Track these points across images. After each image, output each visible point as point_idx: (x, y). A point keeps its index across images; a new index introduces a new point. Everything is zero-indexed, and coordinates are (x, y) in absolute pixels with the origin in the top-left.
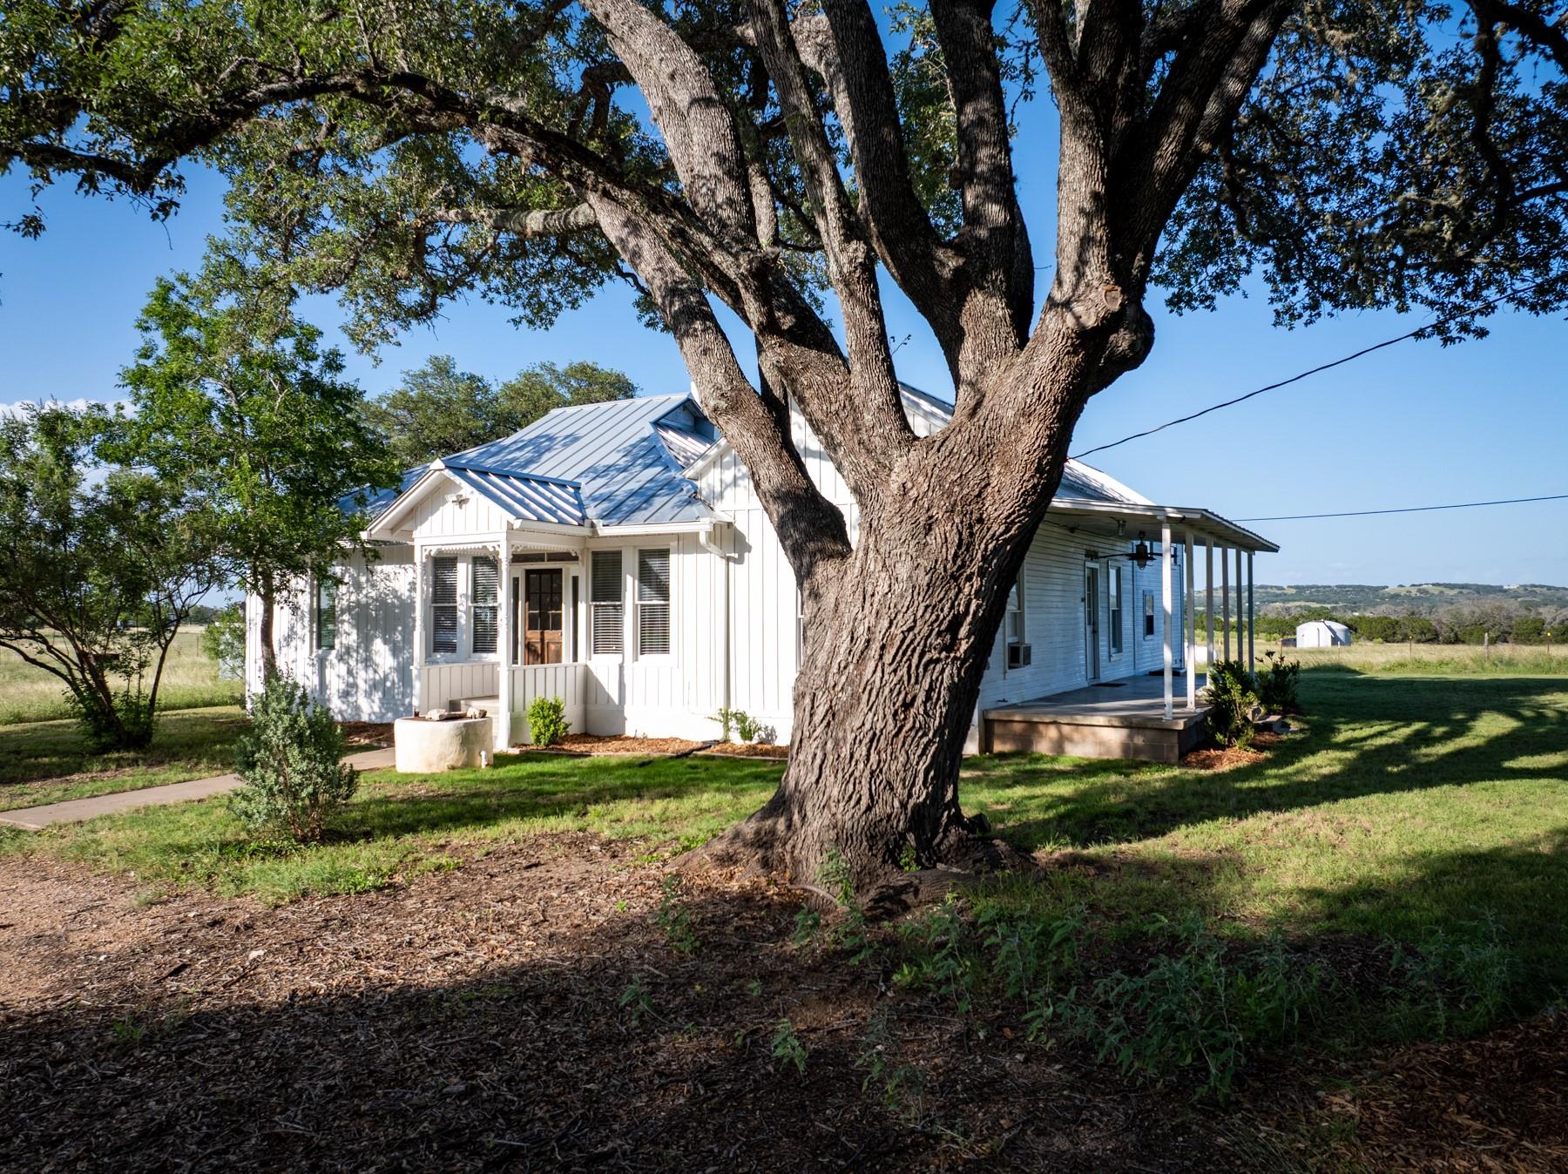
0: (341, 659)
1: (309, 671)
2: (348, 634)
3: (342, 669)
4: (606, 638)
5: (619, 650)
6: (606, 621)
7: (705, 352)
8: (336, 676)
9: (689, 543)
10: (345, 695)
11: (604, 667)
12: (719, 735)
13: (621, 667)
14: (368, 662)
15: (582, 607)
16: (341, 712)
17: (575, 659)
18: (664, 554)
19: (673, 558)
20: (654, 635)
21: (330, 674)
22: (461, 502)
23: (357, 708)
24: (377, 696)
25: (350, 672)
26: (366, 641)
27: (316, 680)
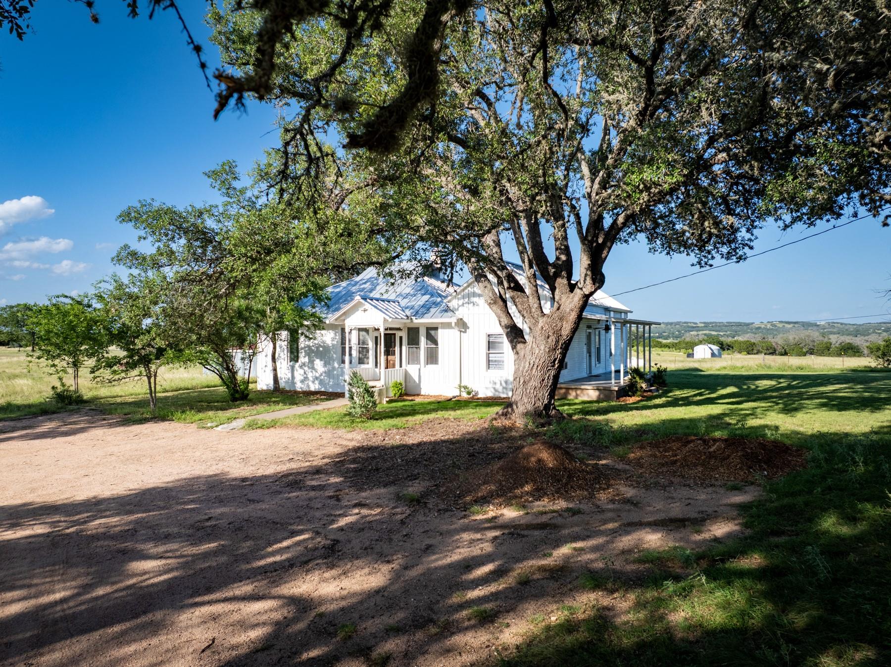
0: (301, 367)
1: (287, 372)
2: (303, 359)
3: (302, 372)
4: (413, 359)
5: (418, 362)
6: (413, 353)
7: (485, 287)
8: (299, 374)
9: (448, 326)
10: (302, 382)
11: (413, 370)
12: (458, 394)
13: (419, 370)
14: (313, 368)
15: (404, 348)
16: (301, 388)
17: (401, 366)
18: (436, 329)
19: (440, 330)
20: (432, 358)
21: (296, 374)
22: (365, 310)
23: (308, 386)
24: (317, 382)
25: (305, 373)
26: (311, 362)
27: (290, 375)
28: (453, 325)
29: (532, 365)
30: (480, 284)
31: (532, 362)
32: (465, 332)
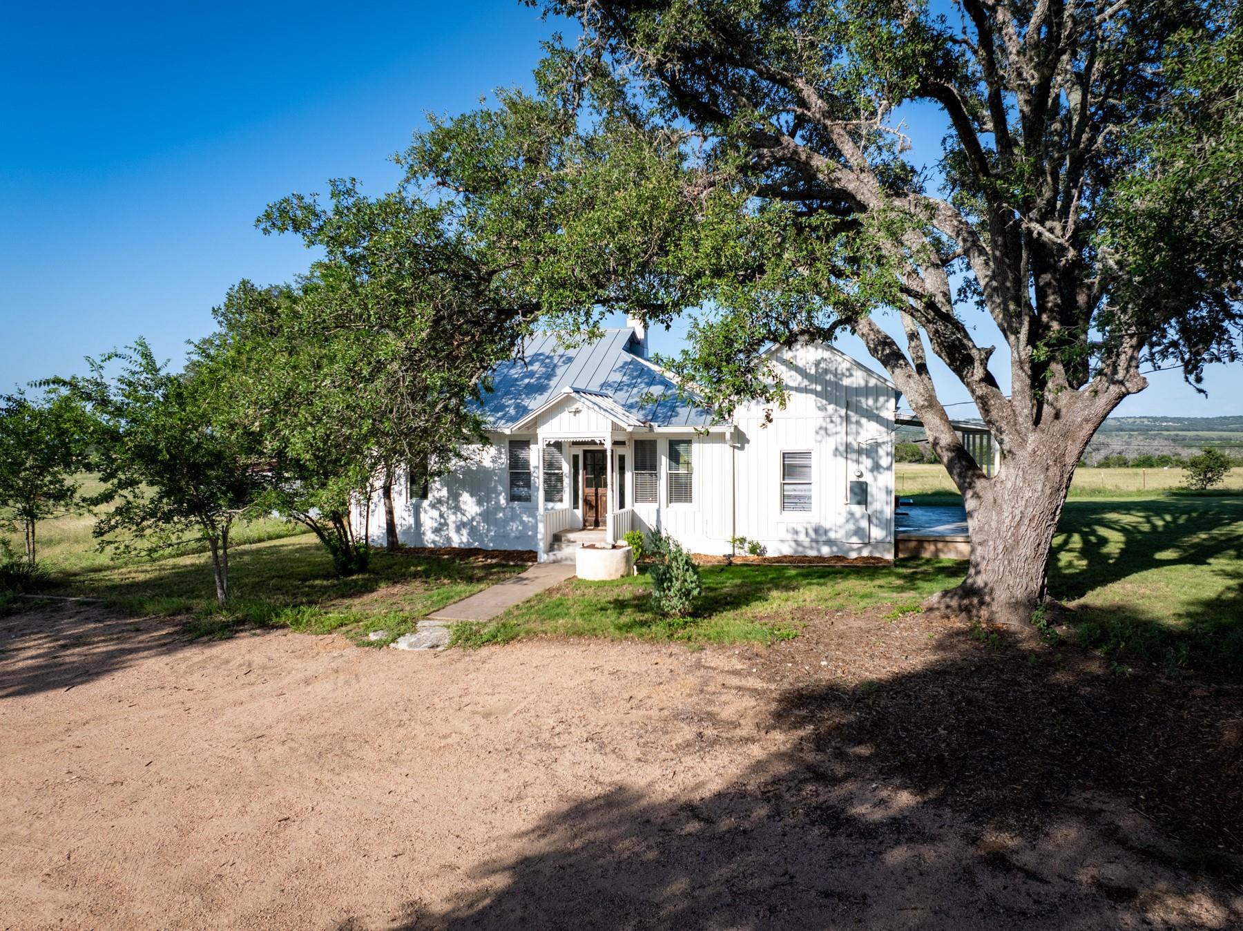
0: (433, 506)
1: (406, 515)
2: (438, 490)
3: (435, 514)
4: (645, 493)
5: (654, 498)
8: (429, 518)
9: (706, 436)
10: (437, 531)
11: (646, 512)
13: (658, 511)
14: (457, 509)
15: (629, 476)
16: (434, 542)
17: (622, 506)
18: (689, 442)
19: (695, 447)
20: (681, 490)
21: (423, 516)
22: (577, 412)
23: (449, 539)
24: (465, 532)
25: (441, 516)
26: (454, 496)
27: (411, 521)
28: (728, 436)
29: (1017, 518)
30: (897, 371)
31: (1017, 512)
32: (742, 448)
